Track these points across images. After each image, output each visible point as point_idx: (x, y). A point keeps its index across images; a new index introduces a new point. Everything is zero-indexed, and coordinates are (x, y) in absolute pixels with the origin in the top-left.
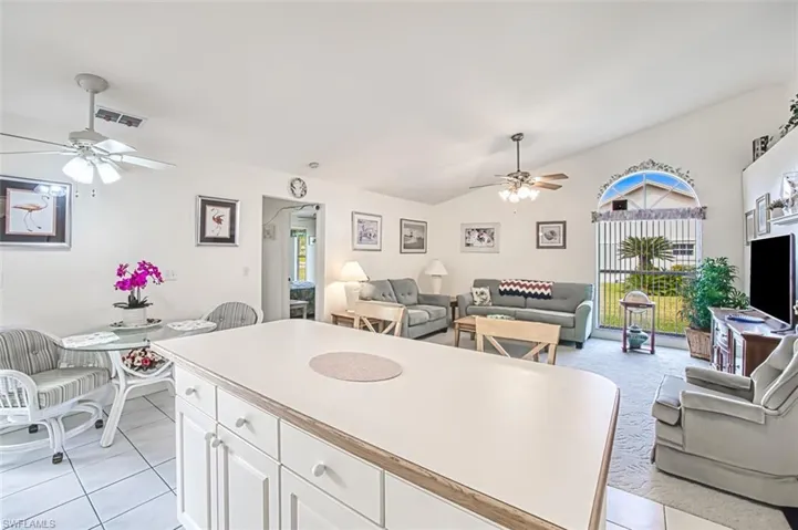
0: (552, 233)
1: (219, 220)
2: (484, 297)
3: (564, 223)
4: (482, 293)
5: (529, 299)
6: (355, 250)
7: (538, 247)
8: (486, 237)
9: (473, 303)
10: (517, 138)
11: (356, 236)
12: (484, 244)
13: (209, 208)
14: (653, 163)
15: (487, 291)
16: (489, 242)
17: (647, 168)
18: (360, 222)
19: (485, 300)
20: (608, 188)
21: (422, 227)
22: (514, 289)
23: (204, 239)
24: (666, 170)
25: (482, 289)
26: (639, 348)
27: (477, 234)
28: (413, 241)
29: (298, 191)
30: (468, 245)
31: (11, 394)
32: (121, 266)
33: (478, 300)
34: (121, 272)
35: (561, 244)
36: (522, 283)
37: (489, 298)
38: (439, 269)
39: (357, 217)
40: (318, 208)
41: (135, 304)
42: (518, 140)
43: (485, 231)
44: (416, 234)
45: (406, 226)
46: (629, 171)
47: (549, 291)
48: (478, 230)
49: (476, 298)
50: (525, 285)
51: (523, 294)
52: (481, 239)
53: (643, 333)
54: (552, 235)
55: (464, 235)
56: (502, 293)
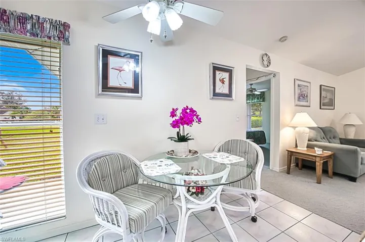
1: (222, 81)
6: (296, 105)
11: (297, 96)
13: (217, 72)
18: (299, 86)
21: (332, 91)
23: (215, 94)
28: (326, 101)
29: (266, 63)
31: (111, 214)
32: (173, 109)
34: (173, 114)
39: (297, 82)
40: (274, 75)
41: (182, 139)
44: (329, 96)
45: (323, 90)
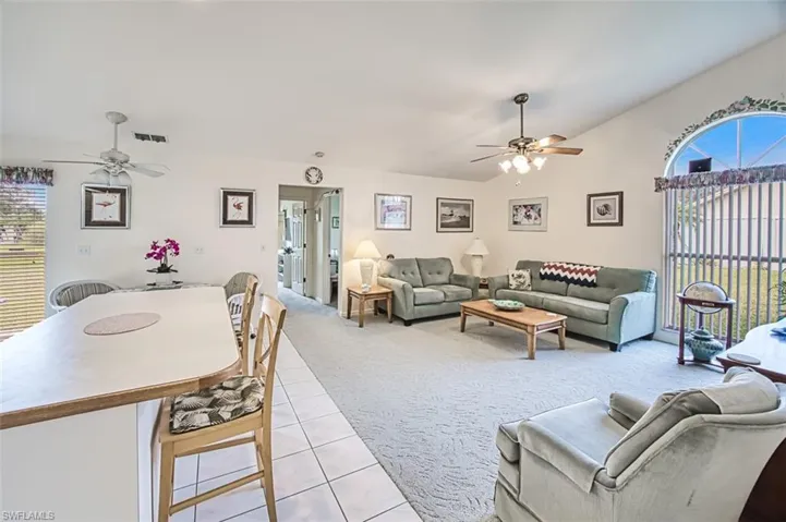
0: (606, 206)
2: (522, 280)
3: (621, 194)
4: (520, 276)
5: (571, 285)
6: (378, 229)
7: (590, 224)
8: (533, 213)
9: (507, 286)
10: (521, 99)
11: (380, 216)
12: (532, 221)
13: (230, 197)
14: (751, 102)
15: (526, 274)
16: (536, 219)
17: (739, 110)
18: (384, 202)
19: (523, 284)
20: (681, 145)
22: (555, 273)
23: (226, 222)
24: (775, 109)
25: (521, 272)
26: (708, 362)
27: (525, 210)
28: (454, 219)
29: (314, 178)
30: (515, 223)
32: (155, 242)
33: (513, 283)
35: (617, 221)
36: (566, 266)
37: (528, 282)
38: (479, 248)
39: (380, 198)
40: (337, 192)
41: (164, 269)
42: (522, 102)
43: (532, 207)
44: (458, 212)
45: (444, 205)
46: (713, 117)
47: (593, 277)
48: (525, 206)
49: (512, 281)
50: (568, 269)
51: (565, 278)
52: (528, 217)
53: (715, 342)
54: (607, 209)
55: (513, 212)
56: (543, 277)
